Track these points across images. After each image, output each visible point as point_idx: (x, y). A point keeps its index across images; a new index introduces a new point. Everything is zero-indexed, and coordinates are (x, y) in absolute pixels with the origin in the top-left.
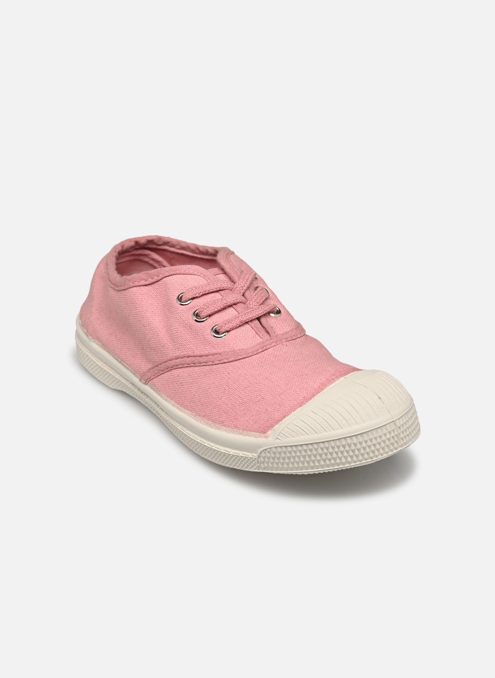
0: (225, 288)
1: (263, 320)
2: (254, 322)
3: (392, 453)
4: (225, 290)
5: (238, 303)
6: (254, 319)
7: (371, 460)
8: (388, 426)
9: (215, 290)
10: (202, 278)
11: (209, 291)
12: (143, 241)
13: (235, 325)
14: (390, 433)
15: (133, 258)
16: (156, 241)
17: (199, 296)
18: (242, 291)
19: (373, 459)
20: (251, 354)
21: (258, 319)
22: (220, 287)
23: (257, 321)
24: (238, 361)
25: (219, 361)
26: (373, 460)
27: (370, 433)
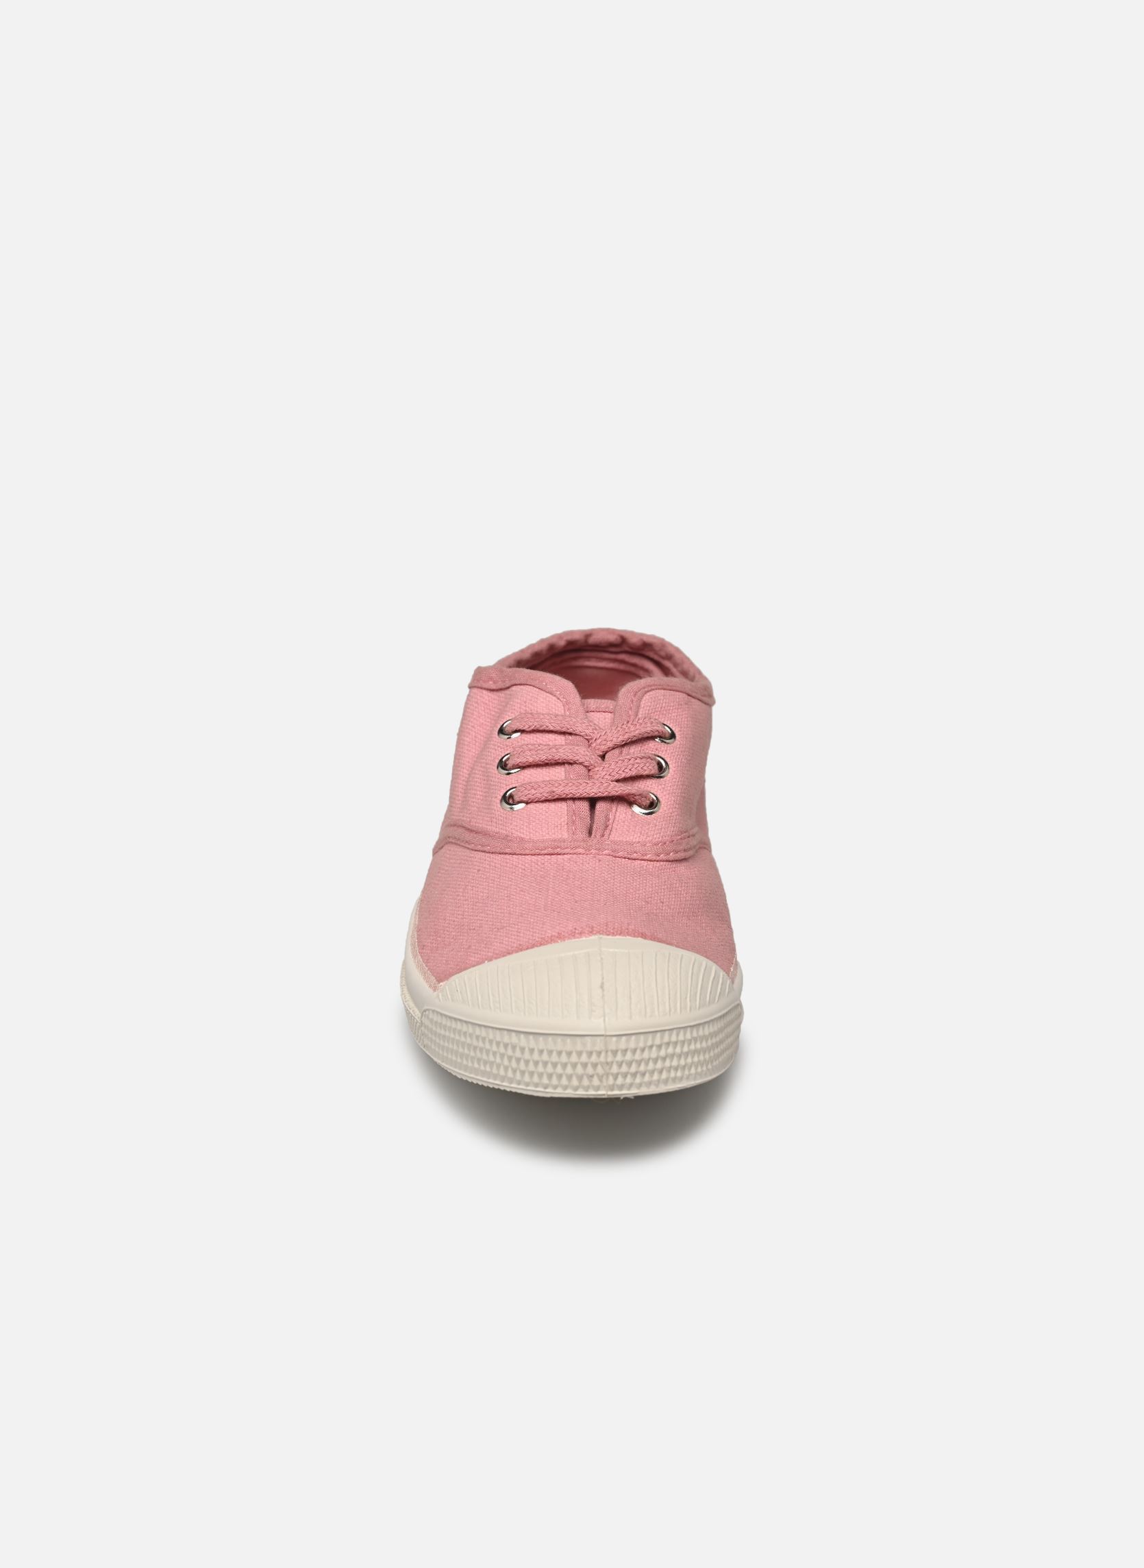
0: (577, 732)
1: (600, 806)
2: (578, 803)
3: (584, 1093)
4: (576, 735)
5: (575, 763)
6: (580, 799)
7: (542, 1090)
8: (588, 1039)
9: (558, 728)
10: (560, 704)
11: (547, 727)
12: (633, 640)
13: (539, 795)
14: (590, 1054)
15: (622, 667)
16: (657, 649)
17: (527, 730)
18: (604, 748)
19: (547, 1090)
20: (527, 852)
21: (593, 802)
22: (569, 727)
23: (585, 806)
24: (502, 856)
25: (482, 846)
26: (547, 1092)
27: (550, 1038)
